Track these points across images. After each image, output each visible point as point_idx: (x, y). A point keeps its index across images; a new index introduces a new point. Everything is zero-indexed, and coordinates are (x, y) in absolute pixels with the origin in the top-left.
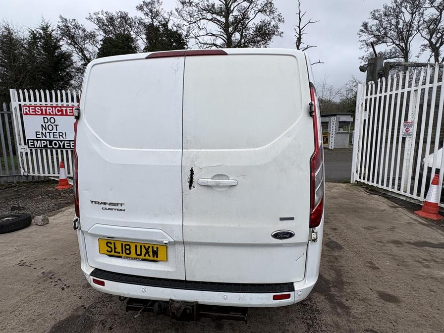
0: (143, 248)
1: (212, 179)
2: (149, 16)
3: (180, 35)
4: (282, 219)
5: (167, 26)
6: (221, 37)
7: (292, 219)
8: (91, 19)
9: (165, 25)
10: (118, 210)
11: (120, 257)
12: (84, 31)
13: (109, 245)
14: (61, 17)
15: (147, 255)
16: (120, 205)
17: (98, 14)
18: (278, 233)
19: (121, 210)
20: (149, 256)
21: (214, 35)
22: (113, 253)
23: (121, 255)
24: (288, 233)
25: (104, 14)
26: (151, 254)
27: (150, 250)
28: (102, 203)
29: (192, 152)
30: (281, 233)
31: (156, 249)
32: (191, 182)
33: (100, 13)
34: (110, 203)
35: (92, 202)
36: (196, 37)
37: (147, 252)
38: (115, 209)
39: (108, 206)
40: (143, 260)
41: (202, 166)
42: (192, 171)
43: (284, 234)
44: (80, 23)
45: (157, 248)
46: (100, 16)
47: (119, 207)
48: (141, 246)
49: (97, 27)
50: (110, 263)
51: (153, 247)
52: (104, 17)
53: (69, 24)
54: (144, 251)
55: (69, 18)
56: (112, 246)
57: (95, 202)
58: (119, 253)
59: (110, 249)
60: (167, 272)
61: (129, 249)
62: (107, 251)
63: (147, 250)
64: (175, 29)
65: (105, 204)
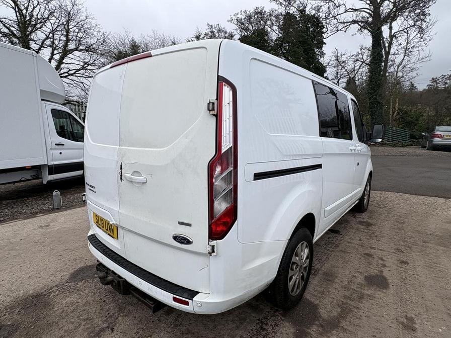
1: (132, 175)
2: (283, 6)
3: (318, 19)
4: (180, 223)
5: (305, 11)
6: (366, 10)
7: (190, 225)
8: (231, 21)
9: (302, 11)
10: (93, 191)
12: (226, 33)
14: (208, 25)
15: (110, 231)
17: (238, 14)
18: (177, 236)
21: (356, 10)
24: (185, 239)
25: (243, 13)
30: (179, 237)
31: (113, 229)
32: (121, 175)
33: (240, 13)
34: (91, 185)
36: (335, 17)
39: (90, 188)
43: (182, 239)
44: (222, 26)
46: (240, 16)
47: (93, 189)
48: (107, 224)
49: (236, 27)
51: (112, 226)
52: (242, 17)
53: (214, 30)
55: (214, 24)
63: (110, 228)
64: (313, 12)
65: (89, 185)
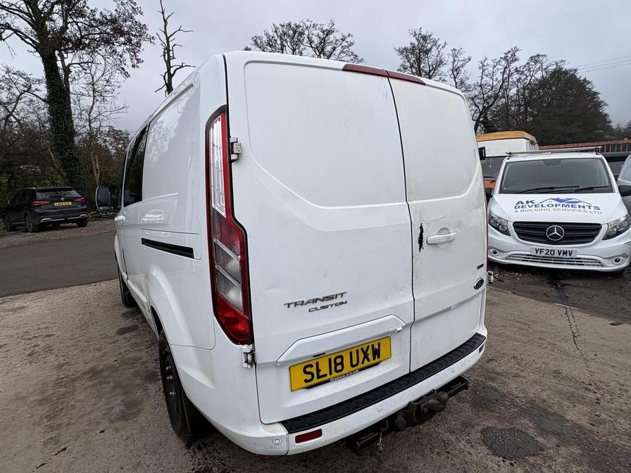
0: (360, 352)
1: (438, 234)
4: (478, 267)
10: (336, 305)
11: (328, 381)
13: (308, 370)
15: (366, 360)
16: (339, 296)
19: (342, 303)
20: (369, 361)
22: (316, 381)
23: (329, 377)
24: (482, 281)
26: (371, 357)
27: (370, 351)
28: (308, 302)
29: (418, 204)
31: (377, 347)
32: (421, 242)
34: (324, 298)
35: (289, 305)
37: (366, 356)
38: (332, 305)
39: (319, 304)
40: (360, 370)
41: (429, 220)
42: (421, 228)
43: (480, 283)
45: (379, 344)
48: (357, 351)
50: (314, 398)
51: (373, 346)
54: (361, 356)
56: (314, 370)
57: (296, 304)
58: (325, 375)
59: (309, 377)
60: (391, 373)
61: (342, 363)
62: (306, 381)
63: (365, 353)
65: (315, 301)
